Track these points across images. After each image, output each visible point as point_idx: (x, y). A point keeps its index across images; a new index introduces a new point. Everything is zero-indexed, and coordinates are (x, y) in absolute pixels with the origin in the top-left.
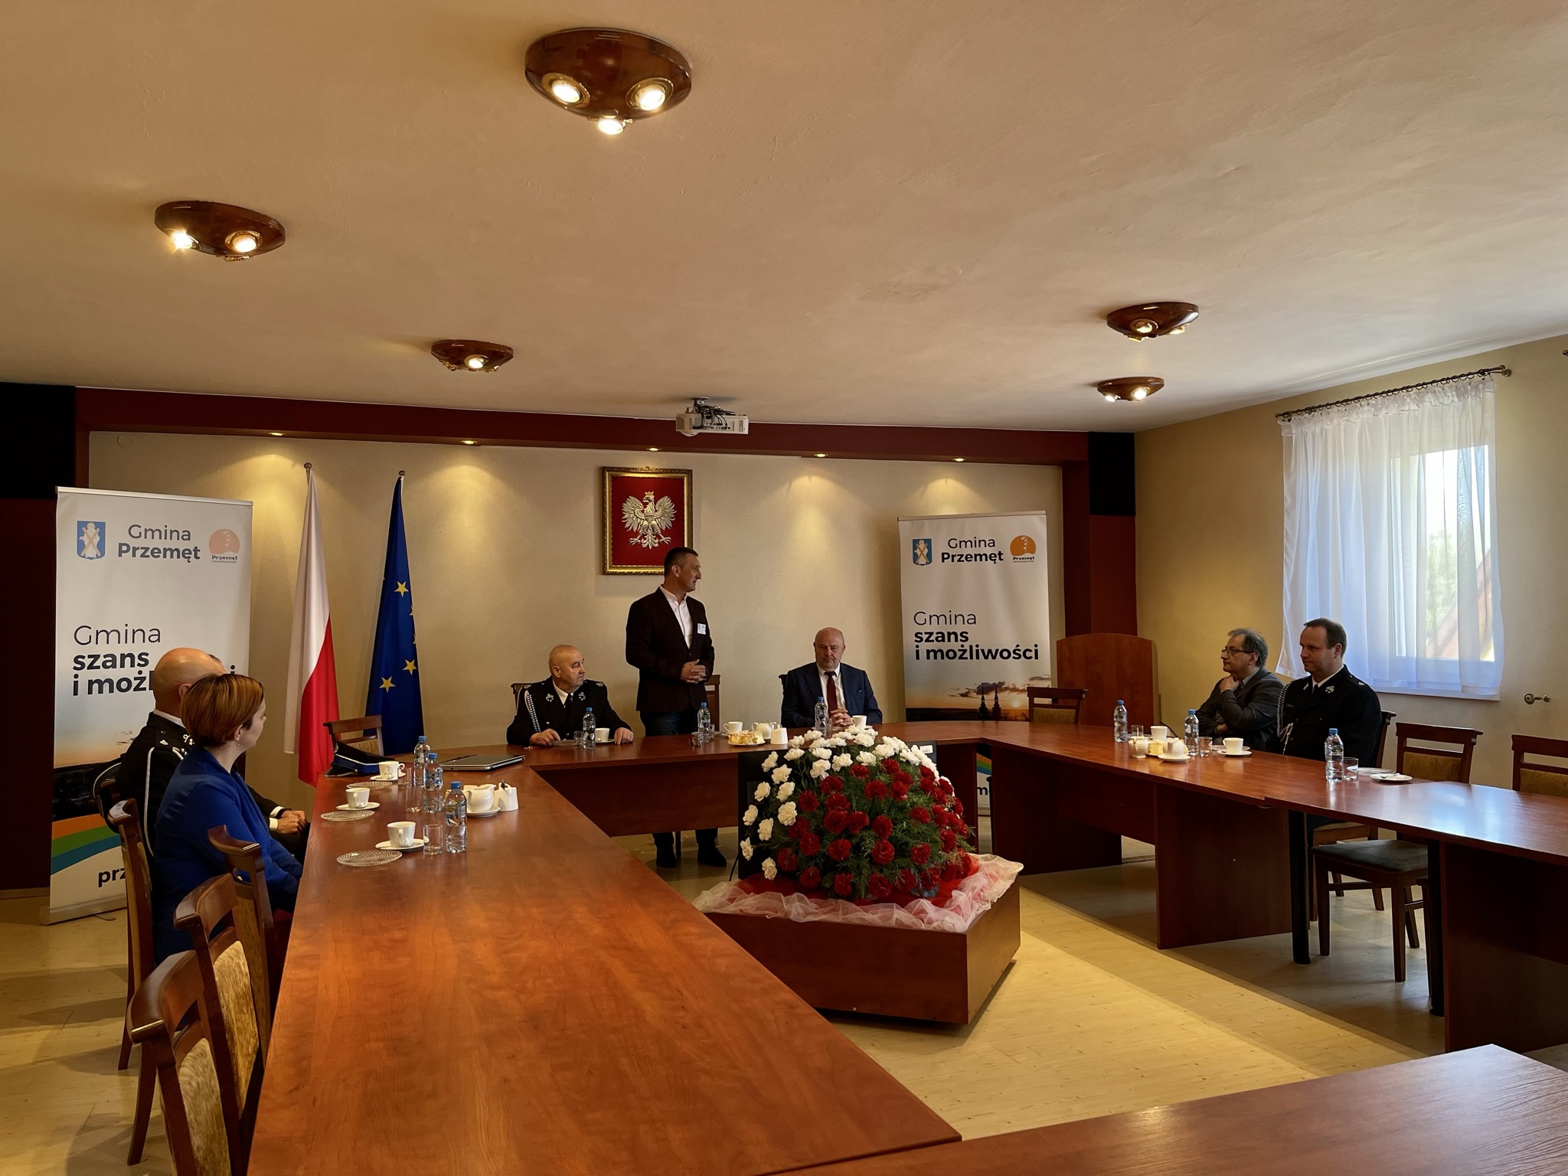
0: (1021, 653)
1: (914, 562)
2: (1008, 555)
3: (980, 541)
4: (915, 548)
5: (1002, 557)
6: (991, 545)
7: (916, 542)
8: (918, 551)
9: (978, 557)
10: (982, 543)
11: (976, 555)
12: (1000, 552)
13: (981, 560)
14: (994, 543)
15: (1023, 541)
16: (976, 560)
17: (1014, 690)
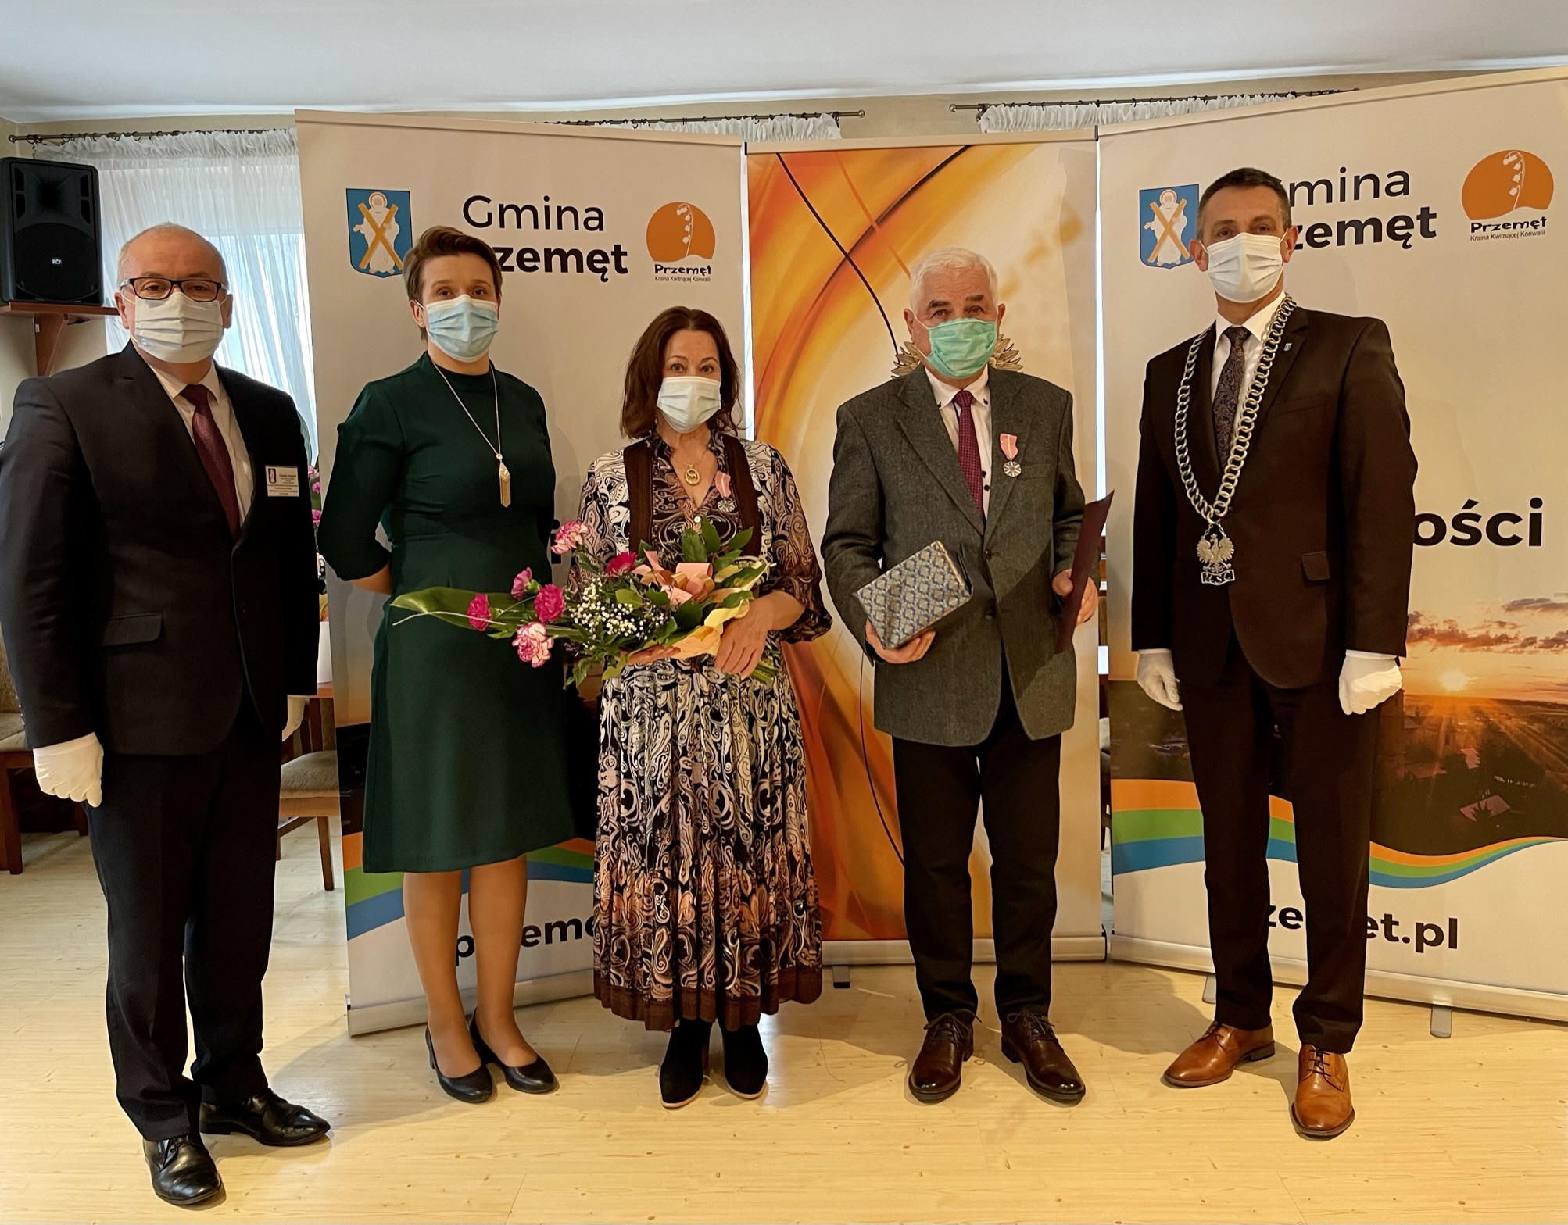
0: (1482, 526)
1: (1145, 258)
2: (1451, 218)
3: (1358, 181)
4: (1146, 215)
5: (1433, 225)
6: (1394, 189)
7: (1148, 199)
8: (1156, 226)
9: (1350, 232)
10: (1367, 186)
11: (1342, 226)
12: (1425, 210)
13: (1359, 239)
14: (1406, 182)
15: (1510, 170)
16: (1341, 241)
17: (1452, 637)
